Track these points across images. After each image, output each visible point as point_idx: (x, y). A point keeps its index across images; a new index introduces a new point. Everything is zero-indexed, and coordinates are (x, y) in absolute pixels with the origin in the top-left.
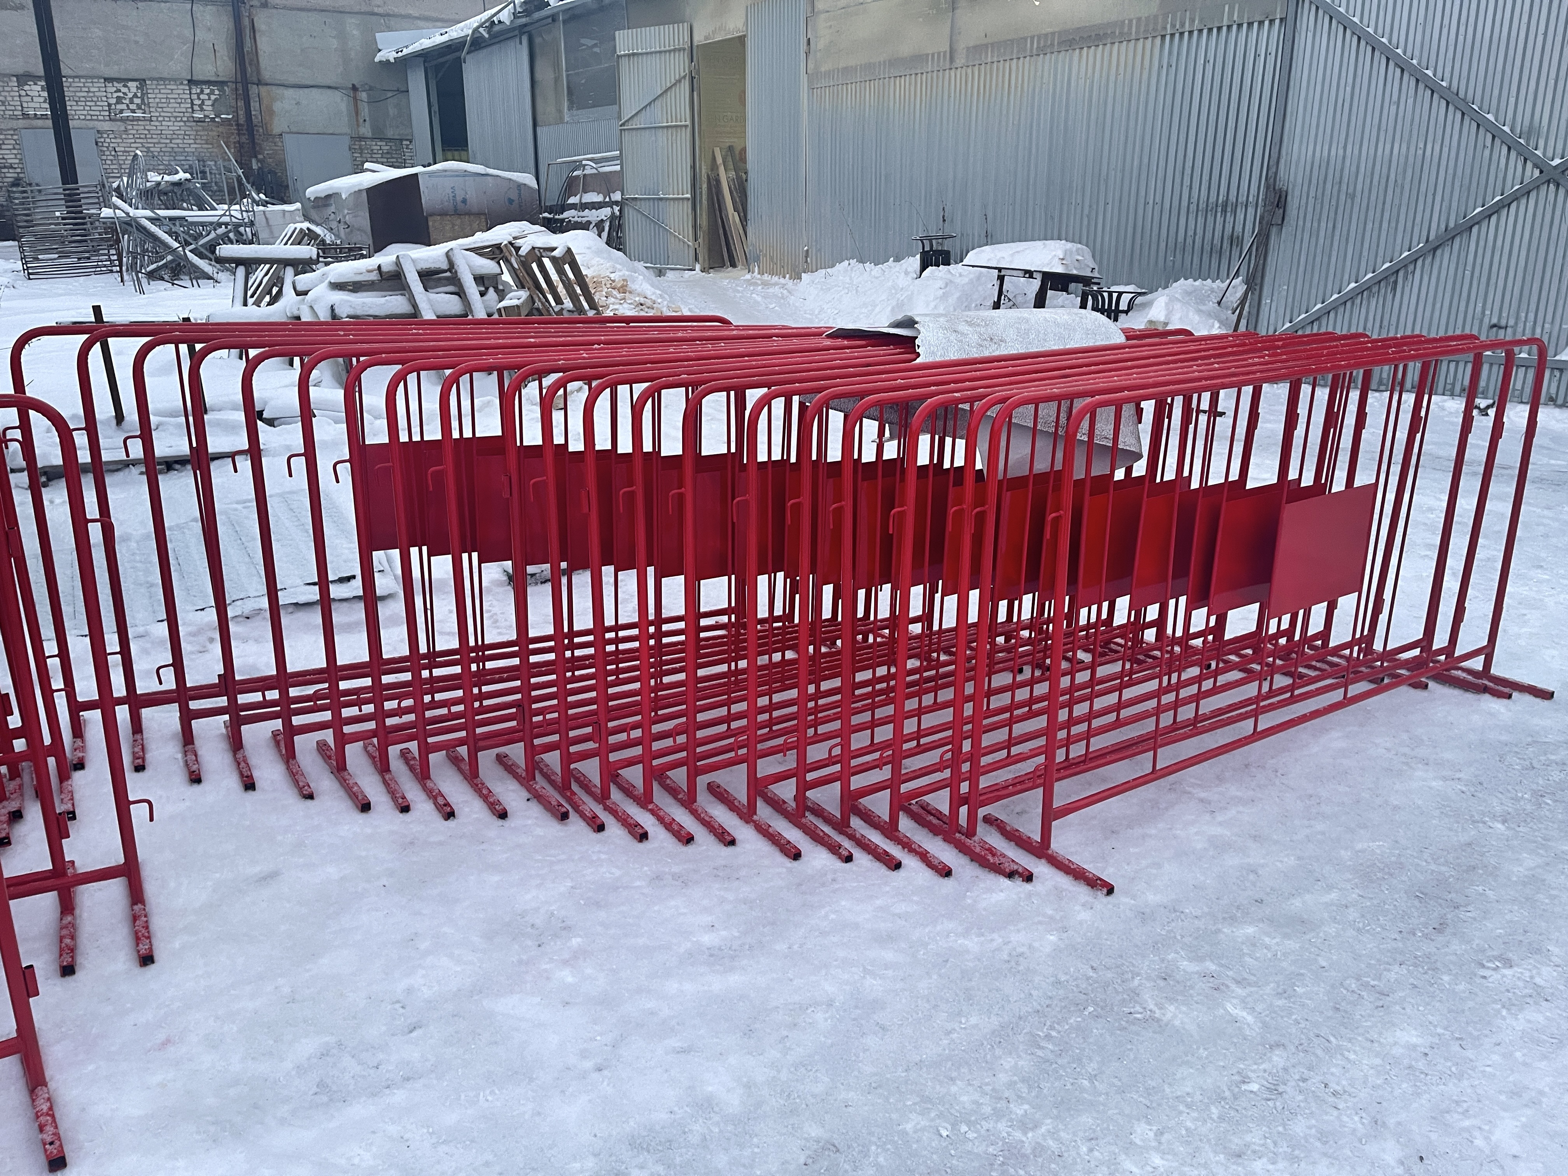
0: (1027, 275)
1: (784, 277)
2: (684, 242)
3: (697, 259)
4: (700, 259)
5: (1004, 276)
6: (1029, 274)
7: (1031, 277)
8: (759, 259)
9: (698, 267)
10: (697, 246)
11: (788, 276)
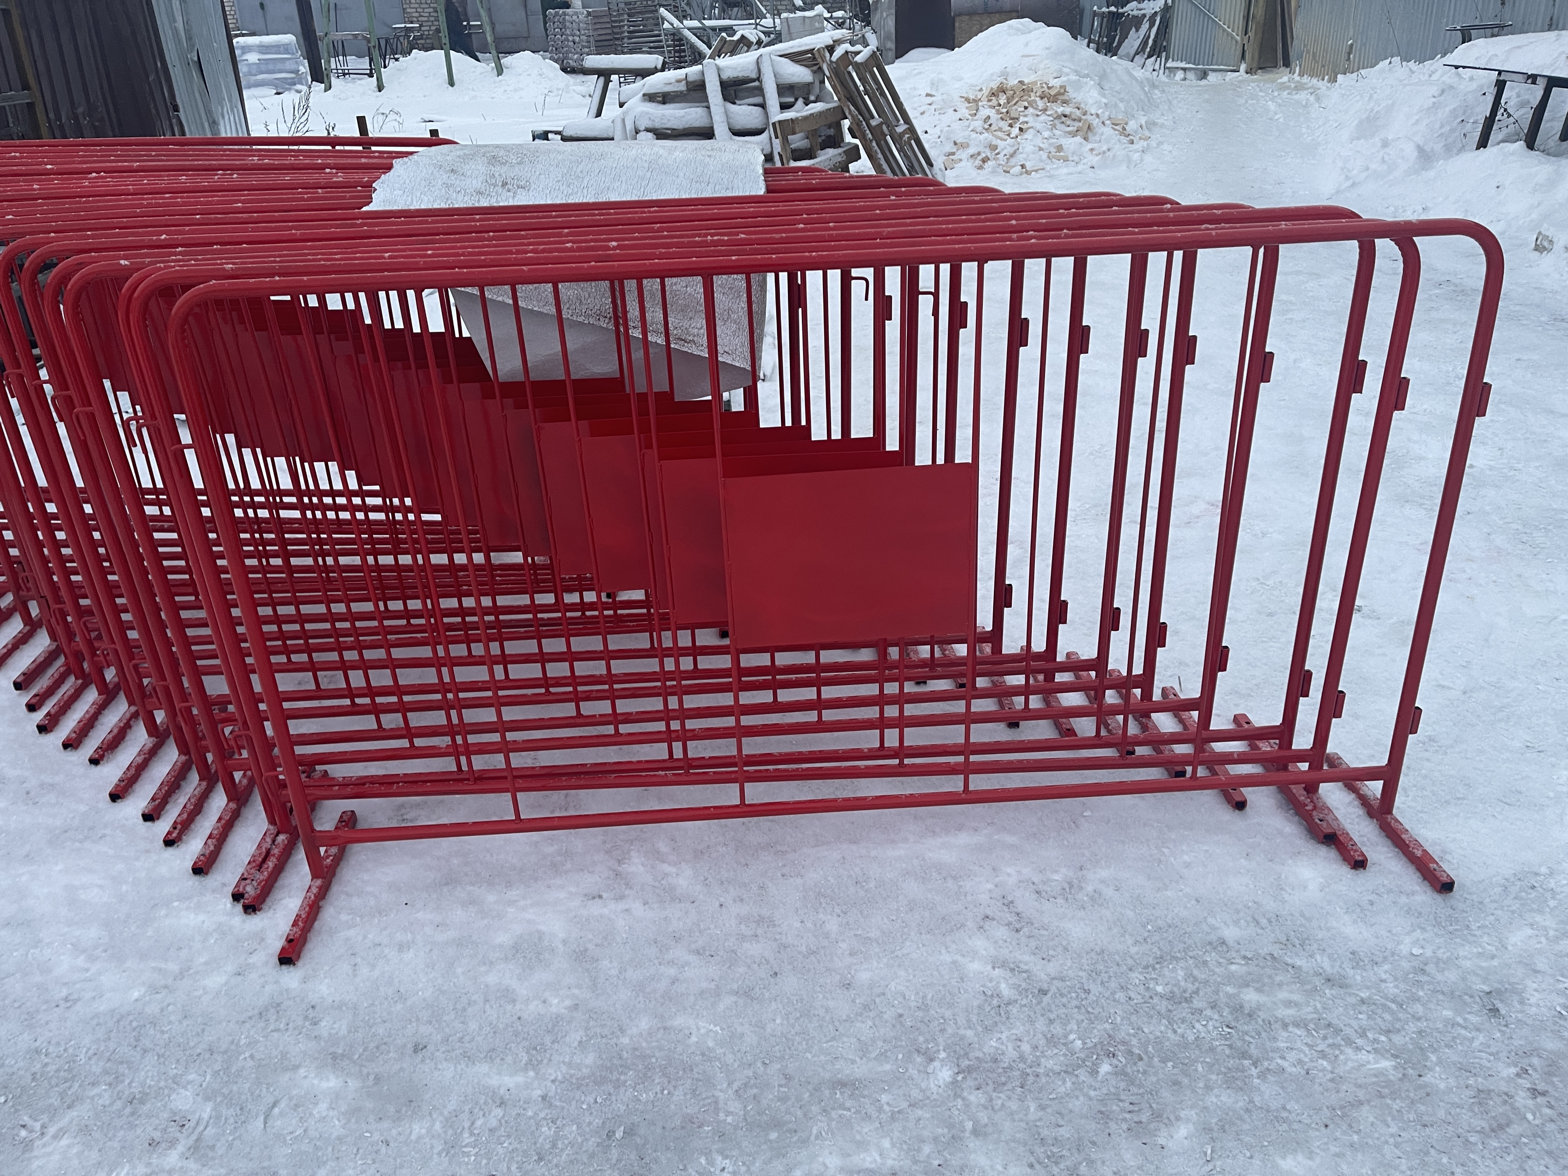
0: (1530, 81)
1: (1323, 80)
2: (1233, 37)
3: (1243, 57)
4: (1248, 56)
5: (1505, 82)
6: (1533, 78)
7: (1534, 83)
8: (1302, 57)
9: (1243, 67)
10: (1245, 42)
11: (1326, 78)
